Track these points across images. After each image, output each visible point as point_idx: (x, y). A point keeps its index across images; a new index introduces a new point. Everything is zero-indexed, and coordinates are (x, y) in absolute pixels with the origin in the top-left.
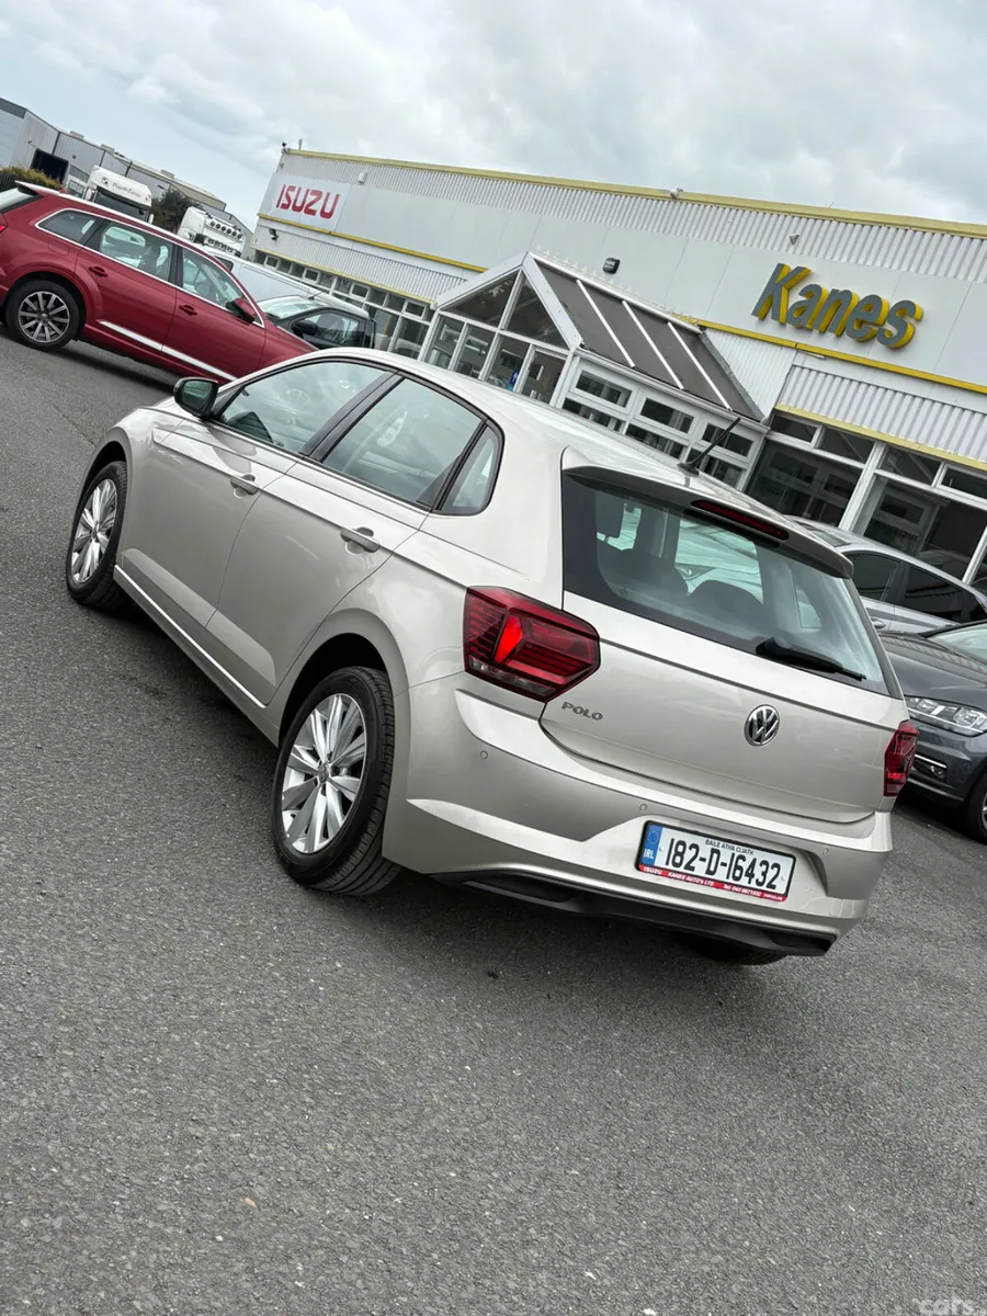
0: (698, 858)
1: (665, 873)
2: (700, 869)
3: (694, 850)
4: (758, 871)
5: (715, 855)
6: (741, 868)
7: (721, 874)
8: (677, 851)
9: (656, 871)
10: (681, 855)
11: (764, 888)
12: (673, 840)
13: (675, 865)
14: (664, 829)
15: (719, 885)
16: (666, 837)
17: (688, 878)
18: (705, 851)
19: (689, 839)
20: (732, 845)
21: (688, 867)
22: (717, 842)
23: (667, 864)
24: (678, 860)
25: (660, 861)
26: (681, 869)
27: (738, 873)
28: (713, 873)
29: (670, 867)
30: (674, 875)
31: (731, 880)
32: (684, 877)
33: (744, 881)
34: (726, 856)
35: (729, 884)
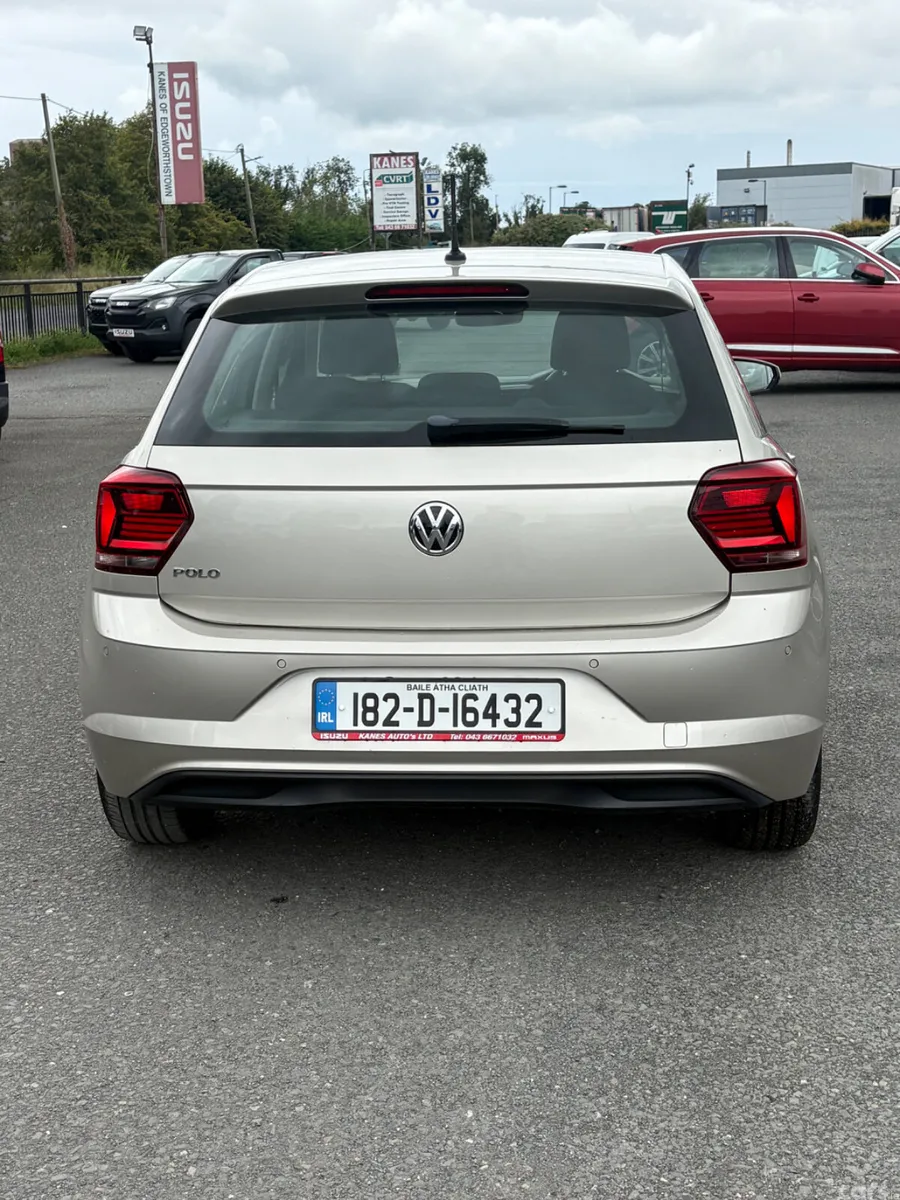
0: (401, 709)
1: (353, 736)
2: (408, 722)
3: (392, 702)
4: (505, 710)
5: (427, 702)
6: (474, 711)
7: (443, 722)
8: (366, 707)
9: (339, 736)
10: (374, 710)
11: (522, 727)
12: (356, 696)
13: (366, 723)
14: (339, 684)
15: (443, 736)
16: (345, 693)
17: (391, 736)
18: (409, 698)
19: (381, 689)
20: (451, 684)
21: (387, 722)
22: (424, 684)
23: (355, 724)
24: (370, 716)
25: (344, 721)
26: (379, 726)
27: (470, 717)
28: (431, 722)
29: (361, 726)
30: (367, 736)
31: (461, 727)
32: (383, 736)
33: (484, 725)
34: (444, 698)
35: (457, 733)
